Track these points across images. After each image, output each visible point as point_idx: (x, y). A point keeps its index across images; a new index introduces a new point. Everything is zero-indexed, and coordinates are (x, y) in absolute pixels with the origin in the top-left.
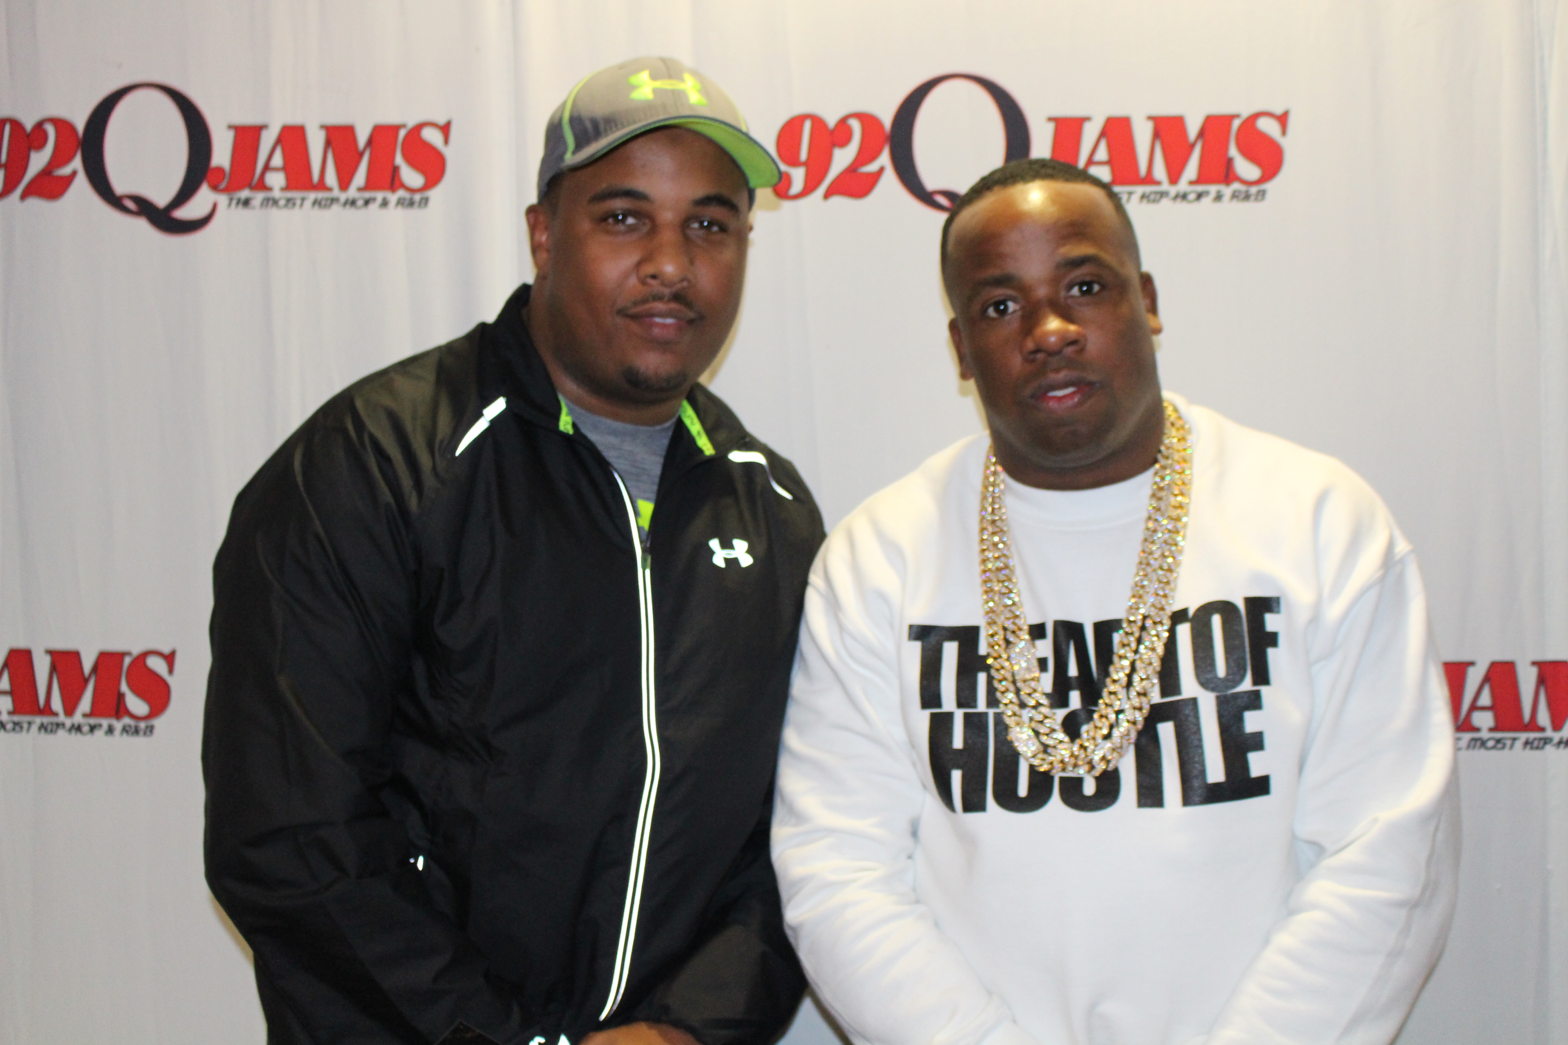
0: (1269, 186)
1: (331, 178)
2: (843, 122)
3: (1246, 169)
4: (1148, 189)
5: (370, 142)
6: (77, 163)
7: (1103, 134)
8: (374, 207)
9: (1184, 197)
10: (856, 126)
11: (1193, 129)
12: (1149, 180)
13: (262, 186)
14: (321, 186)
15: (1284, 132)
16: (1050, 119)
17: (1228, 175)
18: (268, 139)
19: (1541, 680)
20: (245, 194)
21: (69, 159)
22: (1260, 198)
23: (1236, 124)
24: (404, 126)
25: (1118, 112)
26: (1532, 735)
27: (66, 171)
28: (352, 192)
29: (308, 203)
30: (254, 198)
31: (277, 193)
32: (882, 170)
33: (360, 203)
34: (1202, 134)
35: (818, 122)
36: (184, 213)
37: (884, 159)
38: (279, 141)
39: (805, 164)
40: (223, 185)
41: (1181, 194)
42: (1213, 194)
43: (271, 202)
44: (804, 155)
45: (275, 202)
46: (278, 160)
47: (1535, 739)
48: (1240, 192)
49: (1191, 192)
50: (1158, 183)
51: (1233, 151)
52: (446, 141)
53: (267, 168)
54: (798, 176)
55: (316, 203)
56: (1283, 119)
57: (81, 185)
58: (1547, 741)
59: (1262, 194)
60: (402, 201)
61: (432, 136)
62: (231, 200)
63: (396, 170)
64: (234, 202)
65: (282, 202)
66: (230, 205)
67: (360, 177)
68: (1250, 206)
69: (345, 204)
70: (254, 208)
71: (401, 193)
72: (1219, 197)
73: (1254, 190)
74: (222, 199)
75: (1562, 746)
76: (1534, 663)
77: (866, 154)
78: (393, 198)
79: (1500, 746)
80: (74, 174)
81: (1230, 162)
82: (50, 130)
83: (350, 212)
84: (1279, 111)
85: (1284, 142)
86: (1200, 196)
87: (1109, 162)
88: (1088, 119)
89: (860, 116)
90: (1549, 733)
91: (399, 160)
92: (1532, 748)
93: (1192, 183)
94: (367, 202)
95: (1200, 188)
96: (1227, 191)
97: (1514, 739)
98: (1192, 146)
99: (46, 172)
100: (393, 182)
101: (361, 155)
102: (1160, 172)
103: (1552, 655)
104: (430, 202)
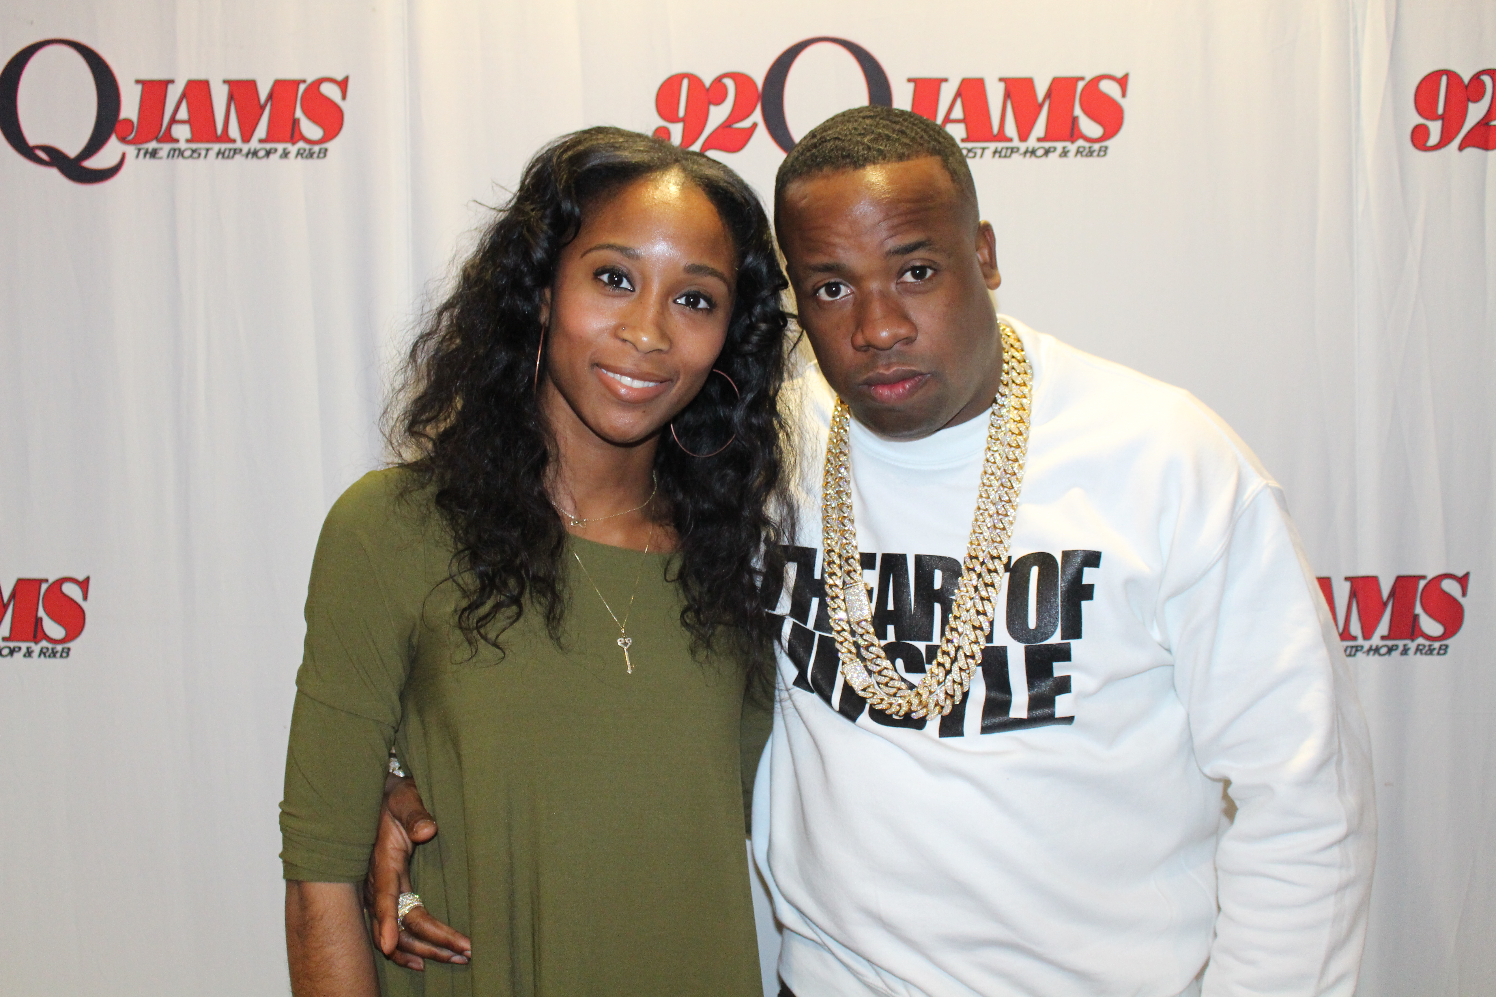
0: (1110, 143)
1: (234, 131)
2: (718, 80)
3: (1090, 128)
4: (1000, 145)
5: (270, 96)
7: (959, 94)
9: (1033, 152)
10: (729, 83)
11: (1041, 90)
12: (1001, 137)
13: (169, 138)
14: (225, 138)
15: (1124, 95)
16: (910, 80)
17: (1073, 133)
18: (174, 93)
19: (1353, 594)
20: (152, 145)
22: (1102, 153)
23: (1081, 85)
24: (304, 81)
25: (973, 73)
28: (254, 144)
29: (212, 154)
30: (161, 149)
31: (182, 145)
32: (755, 125)
33: (262, 153)
34: (1049, 95)
35: (695, 81)
36: (94, 163)
37: (757, 116)
38: (184, 95)
39: (682, 120)
41: (1030, 149)
42: (1059, 150)
43: (177, 152)
45: (181, 153)
46: (183, 114)
48: (1084, 148)
49: (1039, 148)
50: (1010, 140)
51: (1078, 111)
53: (173, 121)
56: (1123, 82)
60: (302, 151)
61: (330, 91)
62: (139, 150)
63: (296, 122)
64: (142, 152)
65: (188, 153)
66: (138, 156)
67: (261, 130)
68: (1093, 160)
69: (247, 155)
70: (161, 158)
71: (301, 144)
72: (1065, 153)
73: (1096, 146)
75: (1372, 653)
76: (1347, 579)
77: (740, 112)
78: (293, 149)
81: (1075, 120)
83: (252, 162)
84: (1119, 75)
86: (1047, 152)
88: (946, 80)
90: (1360, 641)
91: (299, 113)
94: (268, 153)
95: (1047, 145)
96: (1072, 147)
98: (1041, 106)
100: (294, 134)
101: (263, 108)
103: (1363, 571)
104: (329, 153)
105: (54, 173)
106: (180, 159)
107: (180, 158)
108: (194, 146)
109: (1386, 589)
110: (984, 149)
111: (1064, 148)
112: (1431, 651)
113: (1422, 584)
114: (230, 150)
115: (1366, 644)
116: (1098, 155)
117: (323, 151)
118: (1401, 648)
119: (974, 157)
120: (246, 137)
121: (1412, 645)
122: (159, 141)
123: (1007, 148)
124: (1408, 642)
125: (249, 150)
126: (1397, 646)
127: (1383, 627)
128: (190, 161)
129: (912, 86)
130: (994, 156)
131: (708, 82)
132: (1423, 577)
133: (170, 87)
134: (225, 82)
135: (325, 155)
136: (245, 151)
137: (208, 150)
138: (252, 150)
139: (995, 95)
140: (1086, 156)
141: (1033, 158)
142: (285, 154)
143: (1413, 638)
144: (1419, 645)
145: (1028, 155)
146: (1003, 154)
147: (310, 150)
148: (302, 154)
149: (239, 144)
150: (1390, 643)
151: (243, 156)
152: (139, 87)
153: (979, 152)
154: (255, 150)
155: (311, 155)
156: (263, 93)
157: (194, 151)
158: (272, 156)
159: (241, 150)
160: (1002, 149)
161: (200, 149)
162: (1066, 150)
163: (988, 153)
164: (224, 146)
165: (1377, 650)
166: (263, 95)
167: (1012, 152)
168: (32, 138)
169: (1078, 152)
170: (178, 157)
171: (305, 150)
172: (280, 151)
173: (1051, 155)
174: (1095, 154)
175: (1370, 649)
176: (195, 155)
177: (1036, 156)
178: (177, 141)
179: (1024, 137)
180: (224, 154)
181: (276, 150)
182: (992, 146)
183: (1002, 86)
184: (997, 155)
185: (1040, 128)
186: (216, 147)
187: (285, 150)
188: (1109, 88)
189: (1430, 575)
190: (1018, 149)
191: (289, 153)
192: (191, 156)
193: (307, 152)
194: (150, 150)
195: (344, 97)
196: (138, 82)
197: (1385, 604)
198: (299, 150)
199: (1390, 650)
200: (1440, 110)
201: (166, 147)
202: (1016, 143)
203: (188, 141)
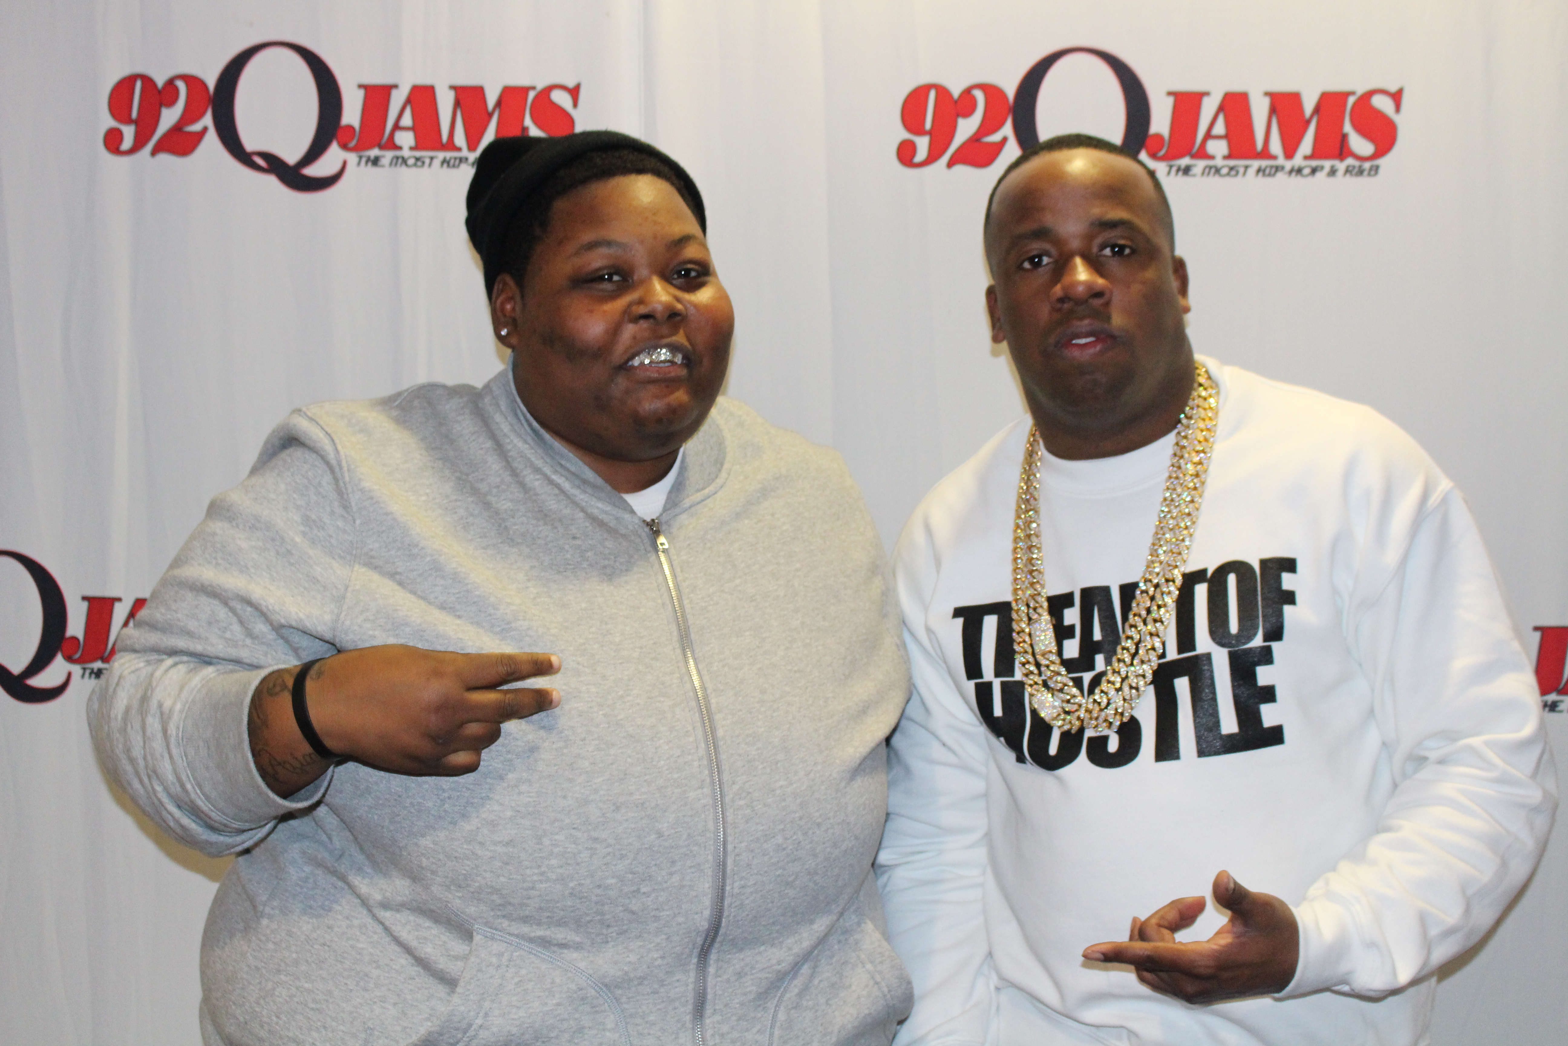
0: (1382, 162)
3: (1360, 145)
4: (1264, 163)
5: (499, 103)
6: (207, 120)
7: (1221, 108)
9: (1299, 171)
10: (979, 95)
11: (1309, 105)
12: (1265, 154)
13: (391, 145)
16: (1170, 94)
17: (1342, 151)
18: (397, 99)
20: (374, 152)
21: (200, 116)
22: (1373, 173)
23: (1351, 100)
24: (534, 88)
25: (1236, 87)
27: (196, 127)
29: (437, 163)
30: (383, 156)
31: (406, 153)
32: (1005, 140)
34: (1317, 110)
35: (942, 92)
36: (314, 171)
38: (409, 101)
39: (930, 133)
40: (353, 144)
41: (1296, 167)
42: (1327, 169)
44: (928, 125)
45: (404, 161)
46: (407, 120)
48: (1354, 167)
49: (1306, 167)
50: (1274, 158)
51: (1348, 128)
52: (575, 104)
53: (397, 127)
54: (923, 144)
55: (446, 162)
56: (1397, 97)
57: (212, 142)
59: (1375, 170)
64: (364, 160)
65: (411, 162)
66: (359, 164)
68: (1363, 181)
70: (383, 166)
72: (1333, 172)
73: (1367, 165)
74: (352, 158)
80: (205, 129)
81: (1344, 137)
82: (181, 86)
84: (1393, 89)
85: (1397, 118)
86: (1314, 171)
87: (1226, 137)
88: (1207, 94)
89: (983, 87)
93: (1306, 158)
95: (1314, 163)
96: (1341, 166)
98: (1308, 122)
99: (177, 129)
101: (490, 115)
105: (272, 181)
106: (404, 168)
108: (418, 154)
110: (1246, 167)
111: (1332, 167)
114: (455, 159)
122: (382, 147)
123: (1272, 167)
128: (414, 170)
131: (956, 92)
137: (432, 158)
139: (1260, 110)
145: (1294, 174)
146: (1267, 171)
151: (469, 165)
153: (1241, 170)
156: (491, 99)
157: (417, 159)
159: (467, 159)
160: (1266, 167)
161: (424, 157)
163: (1251, 171)
164: (449, 155)
168: (250, 144)
169: (1348, 171)
177: (1303, 176)
178: (399, 148)
179: (1289, 153)
180: (448, 163)
182: (1256, 164)
184: (1261, 174)
185: (1306, 145)
186: (441, 155)
188: (1382, 103)
190: (1283, 168)
196: (360, 86)
201: (389, 155)
203: (412, 149)
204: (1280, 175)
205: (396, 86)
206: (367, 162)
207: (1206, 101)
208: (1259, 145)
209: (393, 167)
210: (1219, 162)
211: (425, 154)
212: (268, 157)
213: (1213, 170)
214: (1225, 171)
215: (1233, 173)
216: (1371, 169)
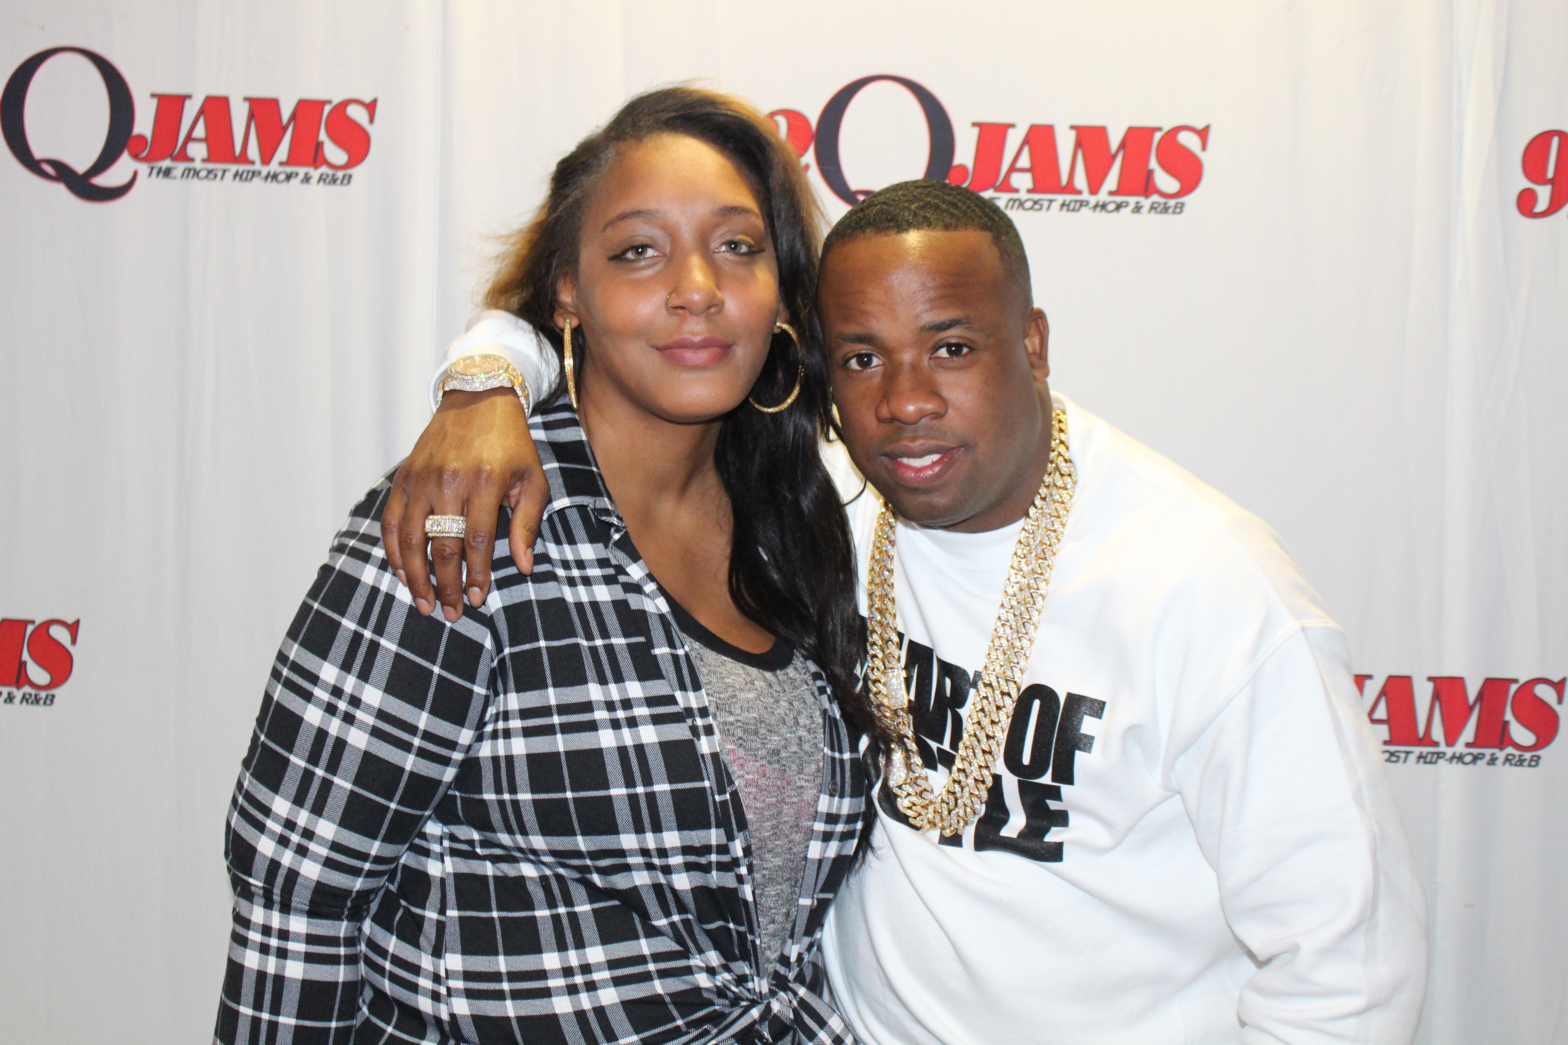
0: (1187, 200)
1: (253, 152)
3: (1166, 182)
4: (1068, 198)
5: (294, 117)
7: (1026, 141)
8: (295, 182)
9: (1104, 206)
11: (1115, 140)
12: (1070, 188)
13: (183, 156)
14: (243, 158)
15: (1204, 148)
16: (975, 124)
17: (1147, 187)
18: (191, 110)
19: (1437, 696)
20: (166, 163)
22: (1178, 210)
23: (1158, 136)
24: (330, 102)
25: (1042, 120)
26: (1425, 750)
28: (274, 166)
29: (229, 176)
30: (175, 168)
31: (198, 165)
33: (282, 177)
34: (1123, 145)
36: (103, 180)
38: (202, 112)
41: (1101, 203)
42: (1132, 206)
43: (192, 173)
45: (196, 173)
46: (200, 131)
47: (1428, 753)
48: (1159, 203)
50: (1079, 192)
51: (1153, 164)
53: (189, 138)
56: (1203, 134)
58: (1440, 755)
60: (324, 177)
61: (357, 113)
62: (152, 169)
63: (319, 146)
64: (155, 171)
65: (203, 174)
67: (282, 152)
68: (1168, 218)
69: (267, 178)
70: (175, 178)
71: (324, 169)
72: (1138, 209)
73: (1172, 202)
74: (143, 168)
75: (1455, 761)
76: (1430, 679)
78: (315, 174)
79: (1394, 759)
81: (1150, 173)
83: (271, 186)
84: (1200, 126)
86: (1119, 207)
88: (1012, 126)
90: (1443, 748)
91: (323, 136)
92: (1425, 762)
94: (289, 177)
95: (1119, 199)
96: (1146, 203)
97: (1408, 753)
98: (1114, 157)
100: (317, 158)
101: (285, 129)
102: (1081, 181)
103: (1448, 671)
104: (353, 180)
105: (60, 190)
106: (195, 179)
107: (195, 177)
108: (211, 166)
109: (1472, 692)
110: (1051, 201)
111: (1137, 203)
112: (1521, 762)
113: (1514, 688)
114: (248, 172)
115: (1449, 751)
116: (1174, 212)
117: (347, 178)
118: (1488, 757)
119: (1040, 209)
120: (266, 159)
121: (1501, 755)
122: (175, 159)
123: (1076, 201)
124: (1496, 751)
125: (269, 173)
126: (1483, 755)
127: (1469, 733)
128: (206, 183)
129: (976, 131)
130: (1061, 209)
132: (1515, 681)
133: (188, 103)
134: (246, 99)
135: (349, 182)
136: (264, 173)
137: (224, 171)
138: (272, 174)
140: (1161, 212)
141: (1104, 213)
142: (307, 179)
143: (1501, 747)
144: (1508, 755)
145: (1098, 209)
146: (1071, 207)
147: (333, 175)
148: (324, 180)
149: (258, 166)
150: (1475, 751)
151: (261, 179)
152: (155, 102)
153: (1046, 204)
154: (275, 173)
155: (334, 181)
156: (286, 112)
158: (292, 181)
159: (260, 173)
160: (1071, 201)
161: (217, 170)
162: (1140, 205)
163: (1056, 206)
164: (242, 168)
165: (1460, 758)
166: (286, 114)
167: (1081, 206)
168: (38, 152)
169: (1152, 208)
170: (193, 176)
171: (328, 176)
172: (301, 176)
173: (1123, 210)
174: (1171, 210)
175: (1453, 757)
176: (211, 176)
179: (1094, 190)
180: (241, 176)
181: (297, 174)
182: (1060, 198)
183: (1073, 134)
184: (1065, 208)
185: (1112, 181)
186: (233, 168)
187: (306, 174)
188: (1188, 140)
189: (1523, 679)
190: (1088, 203)
191: (310, 178)
192: (207, 176)
193: (330, 177)
194: (164, 169)
195: (372, 120)
196: (153, 96)
197: (1471, 709)
198: (322, 175)
199: (1476, 758)
200: (1550, 174)
201: (181, 166)
202: (1086, 196)
203: (204, 161)
204: (1084, 210)
205: (189, 97)
206: (158, 173)
207: (1011, 132)
208: (1064, 179)
209: (184, 181)
210: (1023, 195)
211: (219, 167)
212: (57, 165)
213: (1017, 204)
214: (1028, 205)
215: (1037, 207)
216: (1176, 207)
